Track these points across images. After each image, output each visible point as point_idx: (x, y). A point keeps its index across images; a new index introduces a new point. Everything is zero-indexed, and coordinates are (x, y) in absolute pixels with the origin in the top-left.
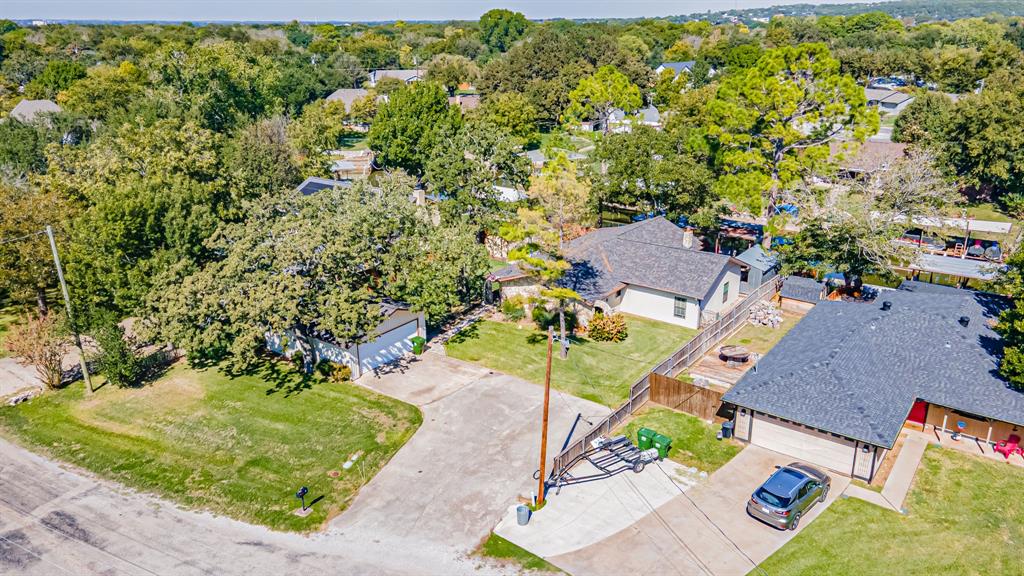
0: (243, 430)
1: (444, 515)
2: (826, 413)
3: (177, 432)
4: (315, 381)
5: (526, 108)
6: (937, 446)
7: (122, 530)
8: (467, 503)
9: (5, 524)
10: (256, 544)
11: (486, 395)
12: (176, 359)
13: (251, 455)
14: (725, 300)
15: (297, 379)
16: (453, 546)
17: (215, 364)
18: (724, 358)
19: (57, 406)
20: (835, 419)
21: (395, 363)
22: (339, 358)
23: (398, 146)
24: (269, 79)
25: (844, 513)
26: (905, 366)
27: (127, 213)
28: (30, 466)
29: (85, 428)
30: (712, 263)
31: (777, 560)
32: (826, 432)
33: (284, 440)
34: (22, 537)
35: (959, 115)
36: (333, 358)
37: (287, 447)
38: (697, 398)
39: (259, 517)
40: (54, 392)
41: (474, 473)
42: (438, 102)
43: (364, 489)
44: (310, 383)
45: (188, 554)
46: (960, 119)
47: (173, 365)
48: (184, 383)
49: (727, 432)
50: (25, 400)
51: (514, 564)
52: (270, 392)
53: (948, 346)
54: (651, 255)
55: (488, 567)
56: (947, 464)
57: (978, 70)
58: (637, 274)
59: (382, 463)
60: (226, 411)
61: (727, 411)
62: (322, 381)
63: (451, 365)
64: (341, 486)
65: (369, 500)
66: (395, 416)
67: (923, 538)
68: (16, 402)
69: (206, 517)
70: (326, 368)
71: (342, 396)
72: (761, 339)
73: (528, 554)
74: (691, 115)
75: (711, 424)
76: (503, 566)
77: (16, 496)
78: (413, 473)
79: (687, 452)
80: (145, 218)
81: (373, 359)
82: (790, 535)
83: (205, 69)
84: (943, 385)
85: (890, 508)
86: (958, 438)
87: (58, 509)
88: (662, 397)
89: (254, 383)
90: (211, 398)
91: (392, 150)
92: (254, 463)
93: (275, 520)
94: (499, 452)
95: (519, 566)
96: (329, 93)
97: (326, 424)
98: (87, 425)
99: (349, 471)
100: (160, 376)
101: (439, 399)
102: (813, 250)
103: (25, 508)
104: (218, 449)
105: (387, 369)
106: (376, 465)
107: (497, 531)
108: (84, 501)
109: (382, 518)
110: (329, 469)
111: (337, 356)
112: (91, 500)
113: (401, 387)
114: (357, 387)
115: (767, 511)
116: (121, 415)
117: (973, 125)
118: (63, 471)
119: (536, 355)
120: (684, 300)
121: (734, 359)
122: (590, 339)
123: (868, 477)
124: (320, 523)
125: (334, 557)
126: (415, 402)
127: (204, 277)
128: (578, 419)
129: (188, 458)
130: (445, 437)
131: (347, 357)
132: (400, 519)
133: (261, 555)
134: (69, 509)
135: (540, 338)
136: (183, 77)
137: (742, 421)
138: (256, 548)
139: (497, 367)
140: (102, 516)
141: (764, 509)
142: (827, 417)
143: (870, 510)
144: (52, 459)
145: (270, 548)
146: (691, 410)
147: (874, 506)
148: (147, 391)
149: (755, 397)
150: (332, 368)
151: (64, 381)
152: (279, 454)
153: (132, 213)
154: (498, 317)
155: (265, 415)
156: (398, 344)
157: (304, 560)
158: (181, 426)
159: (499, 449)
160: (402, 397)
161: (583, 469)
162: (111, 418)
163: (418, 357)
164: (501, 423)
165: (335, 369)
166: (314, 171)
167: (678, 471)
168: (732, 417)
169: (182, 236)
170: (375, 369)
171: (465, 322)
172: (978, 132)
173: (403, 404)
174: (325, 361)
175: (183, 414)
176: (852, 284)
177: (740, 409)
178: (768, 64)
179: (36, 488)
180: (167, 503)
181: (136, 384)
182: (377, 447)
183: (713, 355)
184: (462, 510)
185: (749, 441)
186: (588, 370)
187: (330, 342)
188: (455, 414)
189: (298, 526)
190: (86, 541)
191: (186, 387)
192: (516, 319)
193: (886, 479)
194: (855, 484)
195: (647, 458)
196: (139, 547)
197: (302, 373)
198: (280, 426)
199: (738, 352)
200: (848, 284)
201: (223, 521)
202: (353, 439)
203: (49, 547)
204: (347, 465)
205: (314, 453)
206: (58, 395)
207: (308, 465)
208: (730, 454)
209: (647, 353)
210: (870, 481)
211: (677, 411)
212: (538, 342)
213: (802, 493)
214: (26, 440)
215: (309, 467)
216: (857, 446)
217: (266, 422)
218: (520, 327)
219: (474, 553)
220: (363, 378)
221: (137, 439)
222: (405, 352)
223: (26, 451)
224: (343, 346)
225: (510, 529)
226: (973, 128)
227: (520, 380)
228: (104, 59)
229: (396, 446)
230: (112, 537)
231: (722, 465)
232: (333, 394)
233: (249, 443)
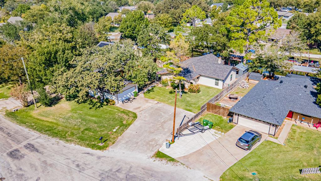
0: (83, 120)
1: (144, 145)
2: (261, 115)
3: (63, 120)
4: (104, 105)
5: (169, 19)
6: (295, 125)
7: (48, 149)
8: (151, 142)
9: (13, 147)
10: (87, 154)
11: (156, 109)
12: (62, 98)
13: (85, 127)
14: (231, 80)
15: (99, 104)
16: (146, 154)
17: (74, 100)
18: (230, 98)
19: (27, 112)
20: (264, 117)
21: (129, 99)
22: (112, 98)
23: (129, 31)
24: (88, 10)
25: (266, 145)
26: (286, 101)
27: (46, 53)
28: (20, 130)
29: (35, 119)
30: (227, 68)
31: (245, 159)
32: (261, 121)
33: (95, 123)
34: (18, 151)
35: (308, 20)
36: (109, 98)
37: (96, 125)
38: (222, 110)
39: (88, 146)
40: (26, 108)
41: (153, 133)
42: (141, 17)
43: (120, 137)
44: (103, 106)
45: (68, 156)
46: (308, 22)
47: (61, 100)
48: (65, 105)
49: (231, 121)
50: (17, 110)
51: (165, 160)
52: (91, 108)
53: (300, 94)
54: (208, 66)
55: (157, 161)
56: (298, 131)
57: (315, 5)
58: (204, 72)
59: (125, 130)
60: (77, 114)
61: (231, 114)
62: (106, 105)
63: (146, 100)
64: (113, 136)
65: (121, 141)
66: (129, 116)
67: (289, 153)
68: (14, 111)
69: (72, 145)
70: (108, 101)
71: (113, 110)
72: (242, 92)
73: (169, 157)
74: (222, 21)
75: (226, 118)
76: (162, 160)
77: (16, 139)
78: (134, 133)
79: (218, 127)
80: (51, 54)
81: (122, 98)
82: (249, 152)
83: (68, 7)
84: (298, 106)
85: (280, 144)
86: (302, 123)
87: (29, 143)
88: (211, 110)
89: (85, 105)
90: (73, 110)
91: (127, 32)
92: (86, 129)
93: (93, 147)
94: (160, 127)
95: (166, 161)
96: (106, 14)
97: (108, 118)
98: (36, 118)
99: (115, 132)
100: (57, 103)
101: (142, 110)
102: (259, 64)
103: (19, 142)
104: (75, 125)
105: (126, 101)
106: (123, 130)
107: (160, 150)
108: (36, 141)
109: (125, 146)
110: (109, 132)
111: (111, 97)
112: (38, 140)
113: (131, 107)
114: (117, 107)
115: (242, 145)
116: (46, 115)
117: (312, 23)
118: (30, 131)
119: (172, 97)
120: (218, 80)
121: (233, 98)
122: (189, 92)
123: (274, 135)
124: (107, 147)
125: (111, 158)
126: (135, 111)
127: (70, 73)
128: (185, 117)
129: (67, 128)
130: (144, 122)
131: (114, 98)
132: (131, 146)
133: (89, 157)
134: (32, 143)
135: (173, 92)
136: (61, 9)
137: (235, 117)
138: (88, 155)
139: (160, 101)
140: (42, 145)
141: (241, 144)
142: (262, 116)
143: (274, 144)
144: (26, 128)
145: (92, 155)
146: (219, 114)
147: (275, 143)
148: (53, 108)
149: (239, 110)
150: (109, 101)
151: (28, 105)
152: (94, 127)
153: (47, 53)
154: (160, 85)
155: (89, 115)
156: (129, 94)
157: (102, 158)
158: (64, 118)
159: (160, 126)
160: (131, 110)
161: (186, 132)
162: (43, 116)
163: (135, 98)
164: (161, 118)
165: (110, 101)
166: (102, 39)
167: (215, 132)
168: (232, 116)
169: (63, 60)
170: (122, 101)
171: (150, 87)
172: (314, 26)
173: (131, 112)
174: (107, 99)
175: (65, 115)
176: (271, 75)
177: (235, 114)
178: (246, 4)
179: (22, 136)
180: (61, 141)
181: (50, 106)
182: (123, 125)
183: (226, 97)
184: (149, 144)
185: (237, 123)
186: (188, 102)
187: (108, 93)
188: (147, 115)
189: (100, 148)
190: (38, 152)
191: (65, 107)
192: (166, 86)
193: (279, 135)
194: (270, 137)
195: (206, 129)
196: (53, 154)
197: (100, 103)
198: (94, 119)
199: (235, 96)
200: (270, 75)
201: (78, 147)
202: (116, 122)
203: (27, 153)
204: (114, 130)
205: (104, 126)
206: (27, 109)
207: (102, 130)
208: (231, 127)
209: (206, 97)
210: (274, 136)
211: (215, 114)
212: (173, 93)
213: (253, 139)
214: (18, 122)
215: (103, 131)
216: (270, 125)
217: (90, 117)
218: (167, 89)
219: (153, 156)
220: (119, 104)
221: (51, 122)
222: (132, 96)
223: (18, 126)
224: (113, 94)
225: (164, 149)
226: (312, 24)
227: (167, 105)
228: (35, 3)
229: (129, 125)
230: (45, 151)
231: (229, 131)
232: (110, 109)
233: (85, 124)
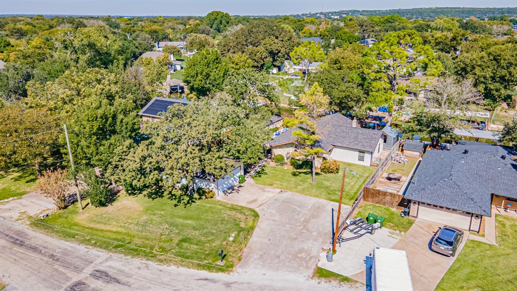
0: (171, 224)
1: (291, 260)
3: (136, 228)
4: (196, 199)
6: (500, 215)
7: (134, 277)
8: (299, 253)
9: (71, 278)
10: (205, 280)
11: (284, 201)
12: (119, 191)
13: (180, 237)
14: (378, 152)
15: (186, 198)
16: (302, 274)
17: (140, 193)
18: (389, 179)
19: (66, 218)
20: (461, 204)
21: (232, 188)
22: (208, 187)
25: (473, 247)
28: (70, 249)
29: (87, 228)
30: (375, 134)
31: (452, 271)
32: (449, 209)
33: (195, 228)
34: (84, 284)
36: (203, 187)
37: (197, 232)
38: (388, 198)
39: (199, 267)
40: (62, 211)
41: (295, 239)
42: (217, 59)
43: (245, 250)
44: (194, 200)
45: (174, 286)
47: (118, 194)
48: (125, 202)
49: (407, 214)
50: (47, 216)
51: (335, 280)
52: (176, 205)
53: (500, 169)
55: (323, 283)
56: (508, 223)
57: (452, 42)
58: (339, 140)
59: (249, 237)
60: (157, 216)
62: (200, 199)
63: (260, 188)
64: (232, 249)
65: (251, 255)
66: (245, 214)
67: (511, 256)
68: (43, 217)
69: (173, 268)
70: (201, 193)
71: (214, 206)
72: (401, 170)
73: (339, 275)
75: (397, 211)
76: (330, 282)
77: (70, 264)
78: (266, 241)
79: (390, 224)
80: (107, 119)
81: (223, 186)
82: (452, 260)
85: (492, 244)
86: (508, 211)
87: (96, 269)
88: (370, 199)
89: (165, 201)
90: (147, 210)
92: (184, 240)
93: (209, 268)
94: (303, 229)
95: (338, 282)
96: (141, 54)
97: (212, 220)
98: (87, 227)
99: (234, 241)
100: (114, 200)
101: (262, 205)
103: (78, 270)
104: (162, 235)
105: (230, 192)
106: (246, 238)
107: (320, 265)
108: (107, 264)
109: (261, 263)
110: (223, 241)
111: (206, 186)
112: (110, 263)
113: (242, 198)
114: (219, 201)
115: (443, 248)
116: (103, 221)
118: (88, 250)
119: (300, 182)
120: (363, 152)
121: (395, 179)
122: (322, 173)
123: (477, 231)
124: (232, 267)
125: (246, 283)
126: (252, 206)
128: (333, 211)
129: (148, 240)
130: (274, 223)
131: (213, 186)
132: (270, 263)
133: (211, 285)
134: (102, 268)
135: (298, 173)
137: (413, 208)
138: (206, 281)
139: (283, 189)
140: (121, 271)
141: (441, 248)
143: (484, 246)
144: (79, 244)
145: (213, 281)
146: (384, 204)
147: (485, 243)
148: (110, 208)
149: (420, 196)
150: (204, 192)
152: (195, 235)
153: (101, 117)
154: (273, 164)
155: (179, 217)
156: (232, 179)
157: (232, 285)
158: (137, 224)
159: (302, 227)
160: (243, 204)
161: (346, 234)
162: (99, 223)
163: (242, 185)
164: (298, 215)
165: (206, 193)
166: (156, 94)
167: (390, 232)
168: (407, 206)
169: (127, 128)
170: (224, 192)
171: (257, 167)
172: (471, 71)
173: (246, 208)
174: (199, 189)
175: (136, 219)
176: (435, 143)
177: (413, 202)
179: (79, 259)
180: (150, 262)
181: (102, 204)
182: (242, 230)
183: (383, 178)
184: (298, 257)
185: (417, 217)
186: (327, 188)
187: (204, 179)
188: (273, 212)
189: (221, 270)
190: (119, 283)
191: (131, 205)
192: (282, 164)
193: (484, 231)
194: (472, 234)
195: (376, 227)
196: (148, 285)
197: (187, 195)
198: (189, 222)
201: (183, 270)
202: (228, 226)
203: (101, 287)
204: (231, 239)
205: (213, 234)
206: (64, 213)
207: (211, 240)
208: (411, 223)
209: (352, 179)
211: (377, 205)
212: (297, 175)
213: (455, 239)
214: (60, 236)
215: (212, 241)
216: (472, 216)
217: (181, 220)
218: (286, 168)
219: (313, 276)
220: (219, 196)
221: (117, 232)
222: (235, 182)
223: (63, 241)
225: (324, 263)
227: (297, 194)
229: (252, 228)
230: (131, 281)
231: (409, 229)
232: (208, 205)
233: (177, 231)
